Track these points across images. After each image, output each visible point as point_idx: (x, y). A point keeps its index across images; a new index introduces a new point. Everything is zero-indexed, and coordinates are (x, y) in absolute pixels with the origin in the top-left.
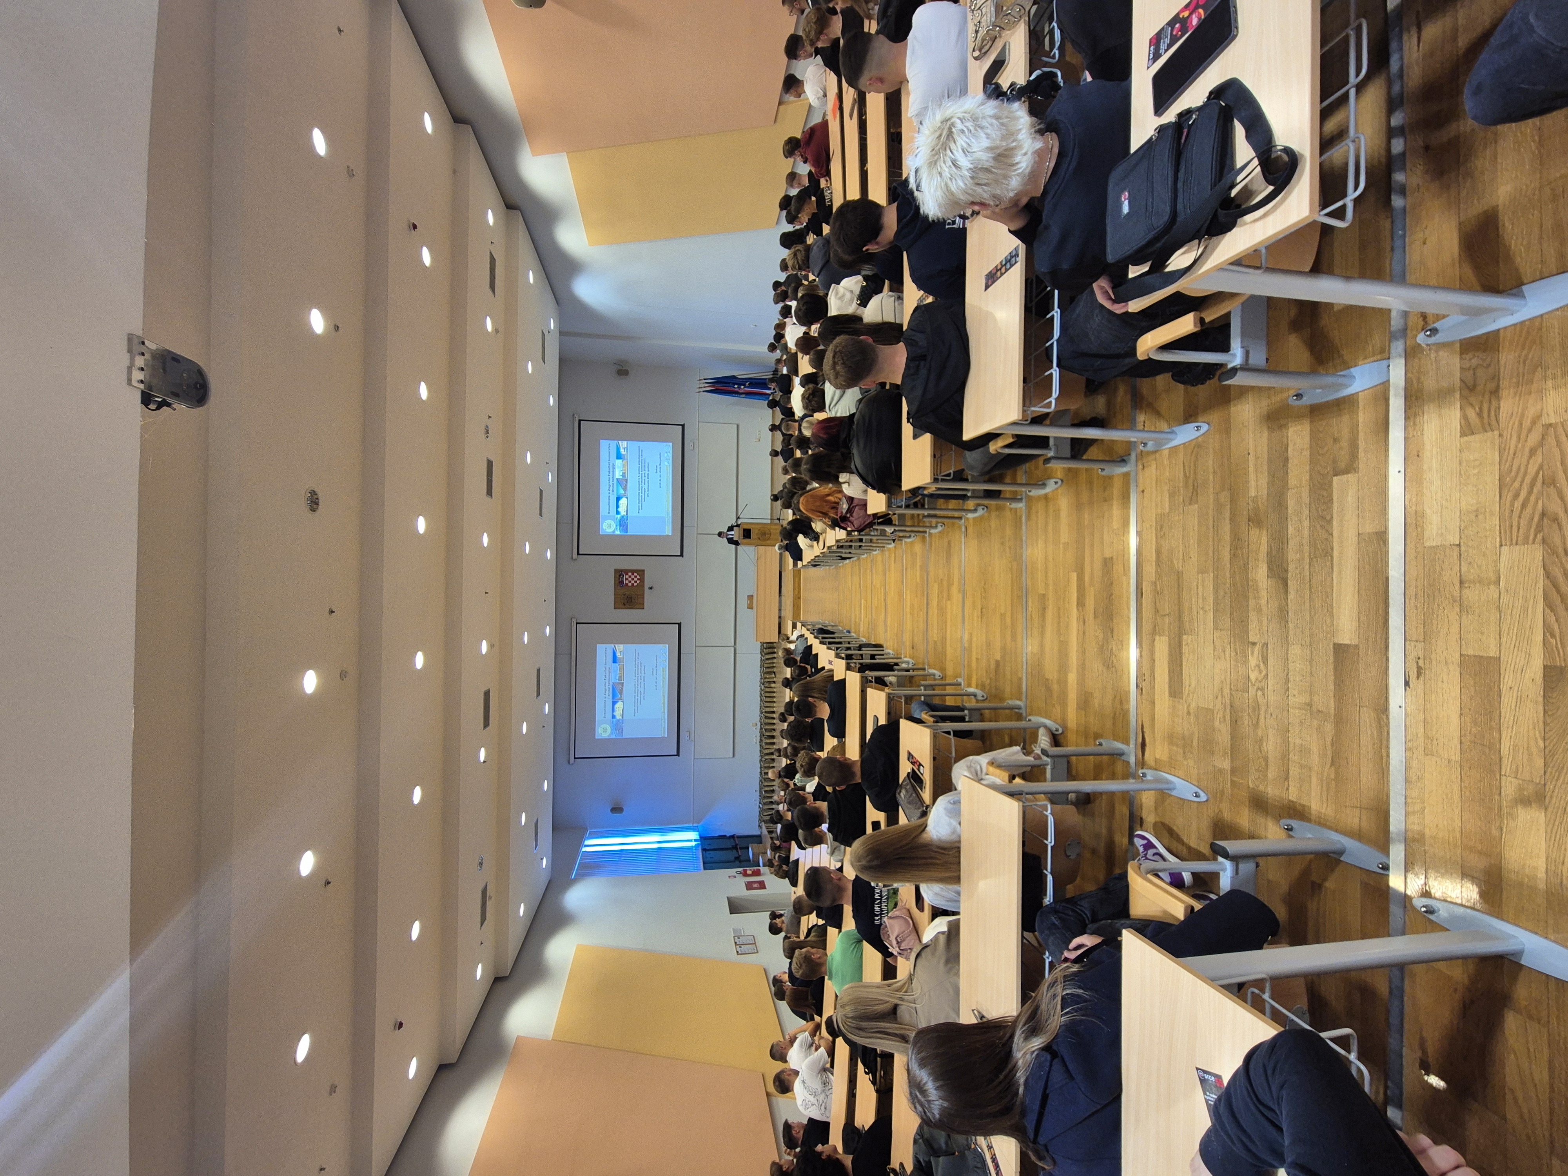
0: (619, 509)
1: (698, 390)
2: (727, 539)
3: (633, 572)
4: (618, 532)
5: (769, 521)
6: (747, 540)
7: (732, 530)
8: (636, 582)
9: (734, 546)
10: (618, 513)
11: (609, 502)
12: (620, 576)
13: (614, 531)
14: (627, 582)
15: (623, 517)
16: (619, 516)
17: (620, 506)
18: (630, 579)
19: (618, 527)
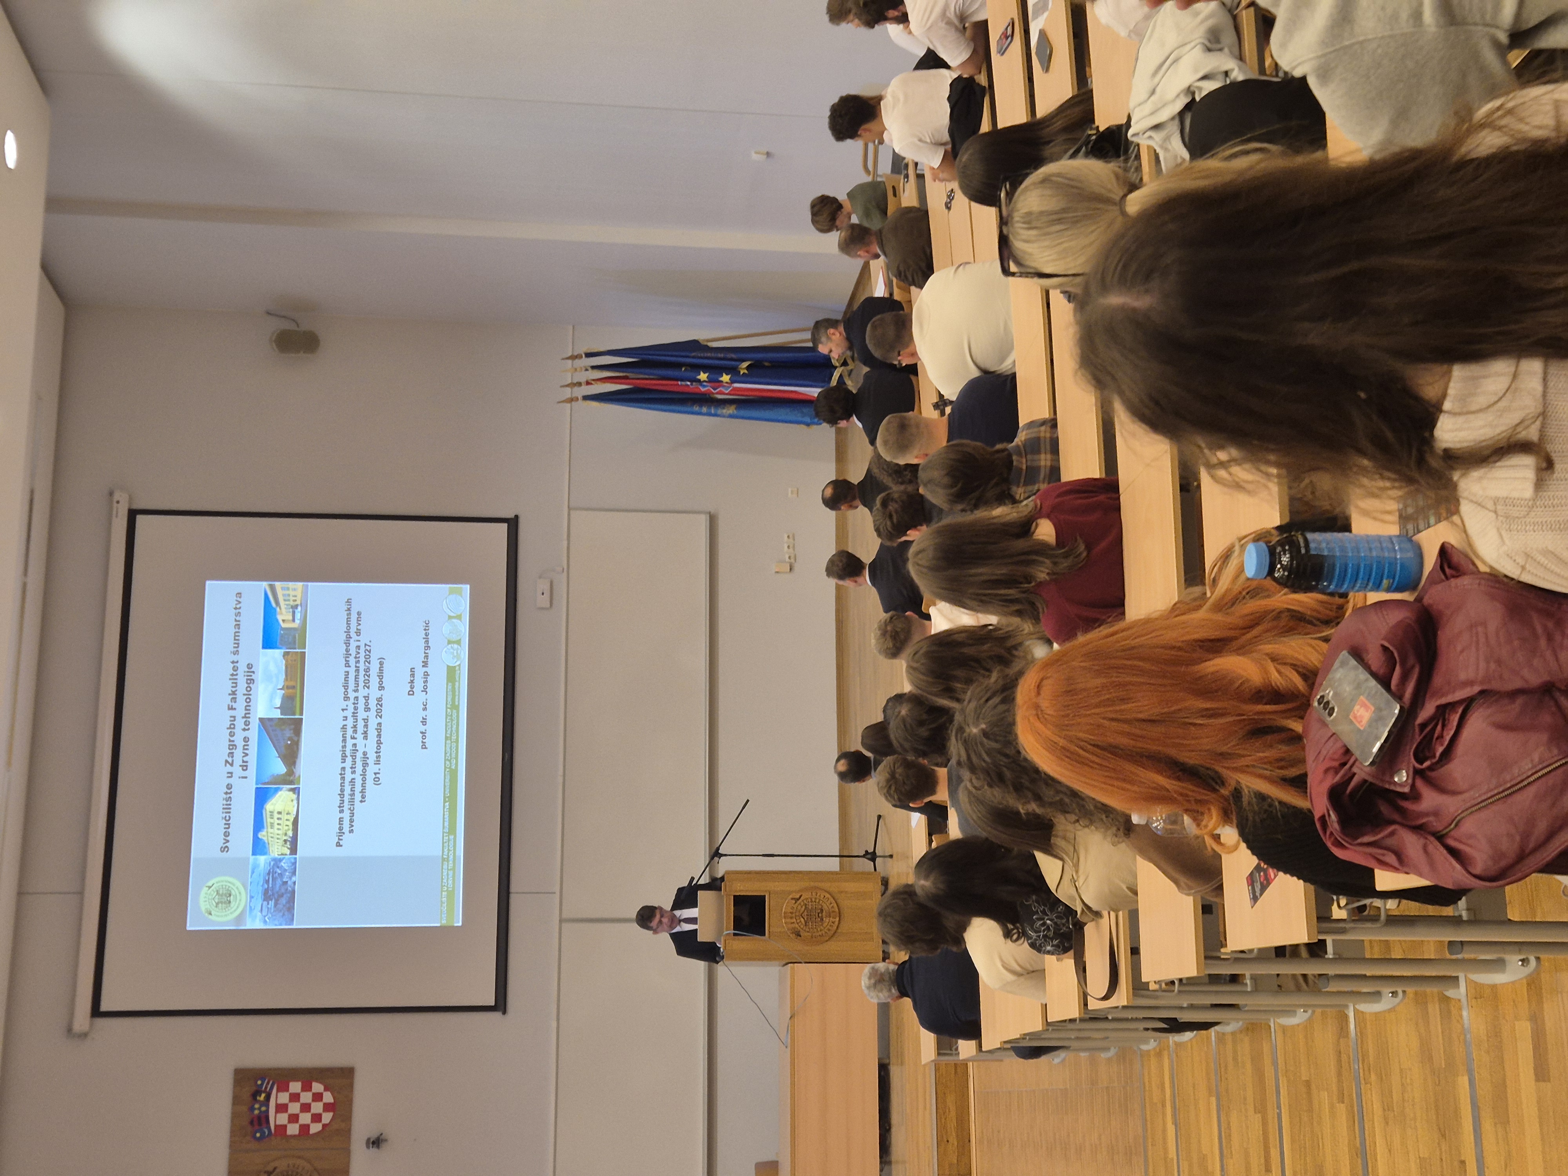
0: (262, 835)
1: (568, 393)
2: (676, 937)
3: (307, 1076)
4: (255, 923)
5: (833, 865)
6: (749, 942)
7: (694, 904)
8: (317, 1118)
9: (699, 966)
10: (259, 847)
11: (227, 809)
12: (255, 1094)
13: (240, 918)
14: (283, 1119)
15: (277, 861)
16: (262, 859)
17: (268, 820)
18: (294, 1108)
19: (258, 901)
